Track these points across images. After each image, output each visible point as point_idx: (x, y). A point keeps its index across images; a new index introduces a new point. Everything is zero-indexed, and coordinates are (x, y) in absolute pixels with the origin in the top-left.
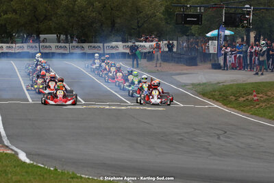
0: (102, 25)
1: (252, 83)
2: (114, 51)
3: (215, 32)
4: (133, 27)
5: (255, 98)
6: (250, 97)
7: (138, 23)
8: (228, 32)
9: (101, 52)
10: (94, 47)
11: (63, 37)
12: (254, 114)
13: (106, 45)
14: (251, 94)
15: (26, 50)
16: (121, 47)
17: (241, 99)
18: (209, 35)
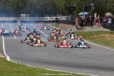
0: (42, 11)
1: (95, 31)
2: (46, 20)
3: (82, 13)
4: (53, 11)
5: (95, 37)
6: (94, 36)
7: (55, 10)
8: (86, 13)
9: (42, 20)
10: (39, 18)
11: (28, 15)
12: (95, 42)
13: (43, 18)
14: (94, 35)
15: (15, 20)
16: (49, 18)
17: (91, 37)
18: (80, 14)
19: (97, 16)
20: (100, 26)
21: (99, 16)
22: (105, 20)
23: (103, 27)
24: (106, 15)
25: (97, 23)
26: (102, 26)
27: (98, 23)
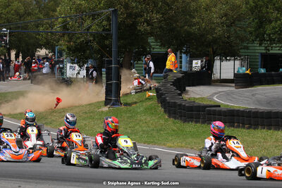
19: (17, 57)
20: (24, 80)
21: (20, 57)
22: (35, 66)
23: (30, 81)
24: (37, 53)
25: (17, 74)
26: (29, 79)
27: (20, 74)
